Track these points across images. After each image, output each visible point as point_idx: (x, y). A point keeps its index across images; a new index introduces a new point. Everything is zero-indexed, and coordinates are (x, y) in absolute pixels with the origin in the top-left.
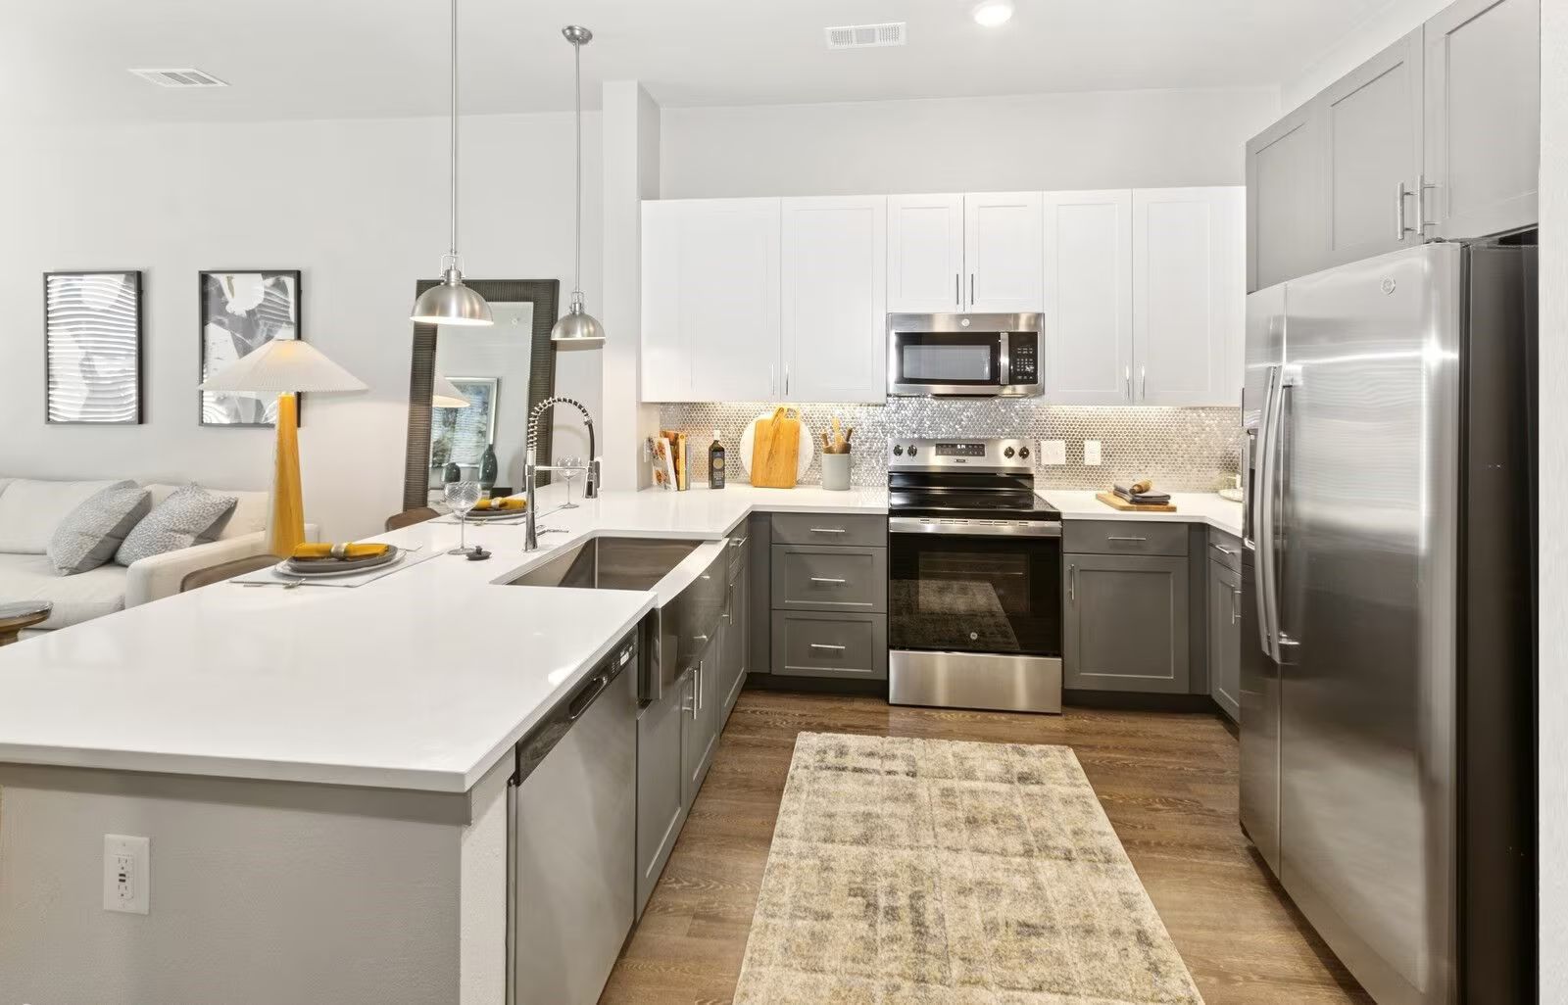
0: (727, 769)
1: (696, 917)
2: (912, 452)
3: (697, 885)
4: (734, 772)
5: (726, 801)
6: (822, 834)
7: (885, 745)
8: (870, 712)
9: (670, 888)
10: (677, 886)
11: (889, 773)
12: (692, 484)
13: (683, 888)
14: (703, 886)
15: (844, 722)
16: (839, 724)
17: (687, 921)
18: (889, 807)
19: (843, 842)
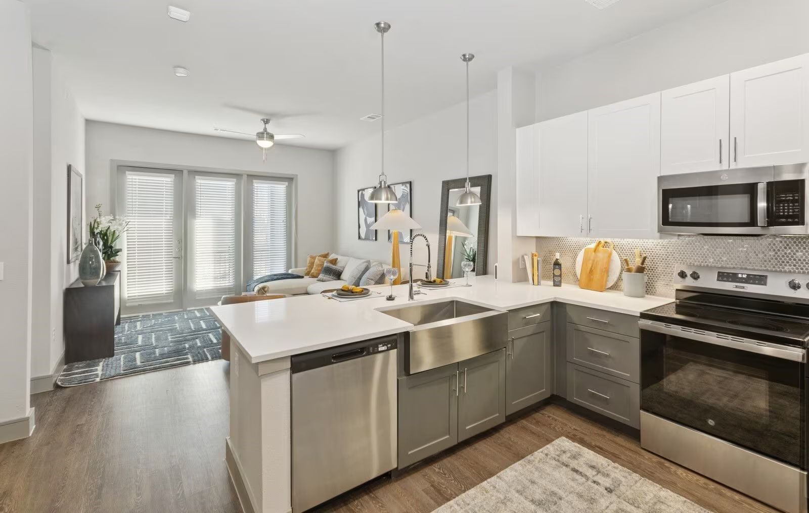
0: (507, 436)
1: (432, 486)
2: (695, 276)
3: (445, 474)
4: (510, 439)
5: (492, 449)
6: (519, 488)
7: (610, 468)
8: (622, 446)
9: (434, 469)
10: (437, 470)
11: (594, 482)
12: (542, 282)
13: (438, 472)
14: (447, 476)
15: (598, 444)
16: (593, 444)
17: (428, 485)
18: (573, 498)
19: (526, 498)
